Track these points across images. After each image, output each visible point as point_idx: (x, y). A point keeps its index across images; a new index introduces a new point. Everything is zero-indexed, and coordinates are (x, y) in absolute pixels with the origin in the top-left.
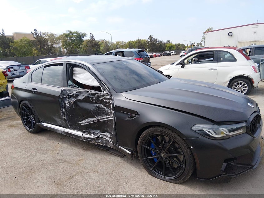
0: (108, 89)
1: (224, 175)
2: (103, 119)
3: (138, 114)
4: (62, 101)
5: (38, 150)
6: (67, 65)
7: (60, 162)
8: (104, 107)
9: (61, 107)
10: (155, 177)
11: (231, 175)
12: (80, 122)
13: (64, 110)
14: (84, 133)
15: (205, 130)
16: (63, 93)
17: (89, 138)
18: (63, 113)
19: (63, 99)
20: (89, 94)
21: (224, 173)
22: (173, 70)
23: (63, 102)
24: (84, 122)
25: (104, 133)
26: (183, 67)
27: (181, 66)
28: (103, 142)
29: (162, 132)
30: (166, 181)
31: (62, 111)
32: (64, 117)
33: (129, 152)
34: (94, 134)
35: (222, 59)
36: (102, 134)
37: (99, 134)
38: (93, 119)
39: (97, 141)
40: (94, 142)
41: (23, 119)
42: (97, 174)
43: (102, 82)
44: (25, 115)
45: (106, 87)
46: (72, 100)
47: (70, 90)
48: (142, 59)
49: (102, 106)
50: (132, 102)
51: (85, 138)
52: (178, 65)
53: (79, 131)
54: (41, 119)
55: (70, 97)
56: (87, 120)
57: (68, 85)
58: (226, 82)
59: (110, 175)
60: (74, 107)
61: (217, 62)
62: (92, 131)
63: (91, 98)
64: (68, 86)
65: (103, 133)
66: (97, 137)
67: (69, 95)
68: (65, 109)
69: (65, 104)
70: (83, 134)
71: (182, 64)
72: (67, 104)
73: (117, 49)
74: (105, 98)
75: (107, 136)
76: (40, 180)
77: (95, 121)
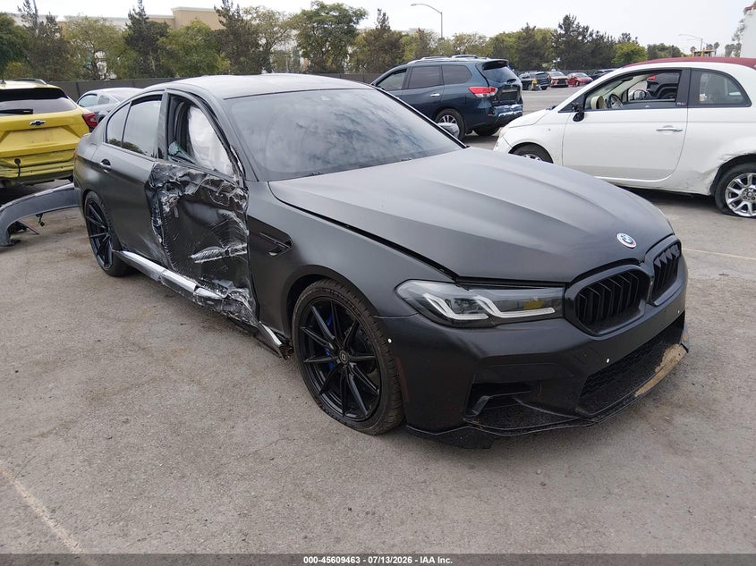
0: (241, 169)
1: (475, 426)
2: (237, 250)
3: (289, 243)
4: (154, 196)
5: (101, 315)
6: (172, 98)
7: (130, 350)
8: (238, 220)
9: (152, 212)
10: (324, 411)
11: (495, 430)
12: (193, 256)
13: (160, 222)
14: (202, 285)
15: (428, 297)
16: (155, 175)
17: (209, 299)
18: (158, 228)
19: (156, 191)
20: (207, 182)
21: (474, 422)
22: (550, 127)
23: (156, 200)
24: (199, 257)
25: (240, 290)
26: (579, 118)
27: (574, 114)
28: (240, 312)
29: (333, 294)
30: (345, 424)
31: (156, 222)
32: (160, 240)
33: (279, 343)
34: (221, 289)
35: (703, 97)
36: (236, 290)
37: (229, 291)
38: (216, 250)
39: (228, 308)
40: (220, 308)
41: (94, 238)
42: (196, 388)
43: (232, 150)
44: (99, 230)
45: (239, 163)
46: (173, 196)
47: (171, 168)
48: (493, 90)
49: (232, 215)
50: (284, 209)
51: (201, 297)
52: (564, 110)
53: (190, 277)
54: (123, 242)
55: (172, 186)
56: (206, 252)
57: (168, 154)
58: (709, 173)
59: (222, 393)
60: (177, 214)
61: (687, 106)
62: (216, 282)
63: (211, 191)
64: (169, 157)
65: (237, 288)
66: (224, 296)
67: (169, 182)
68: (162, 219)
69: (161, 204)
70: (197, 287)
71: (579, 110)
72: (166, 204)
73: (423, 59)
74: (236, 195)
75: (245, 298)
76: (64, 383)
77: (221, 254)
